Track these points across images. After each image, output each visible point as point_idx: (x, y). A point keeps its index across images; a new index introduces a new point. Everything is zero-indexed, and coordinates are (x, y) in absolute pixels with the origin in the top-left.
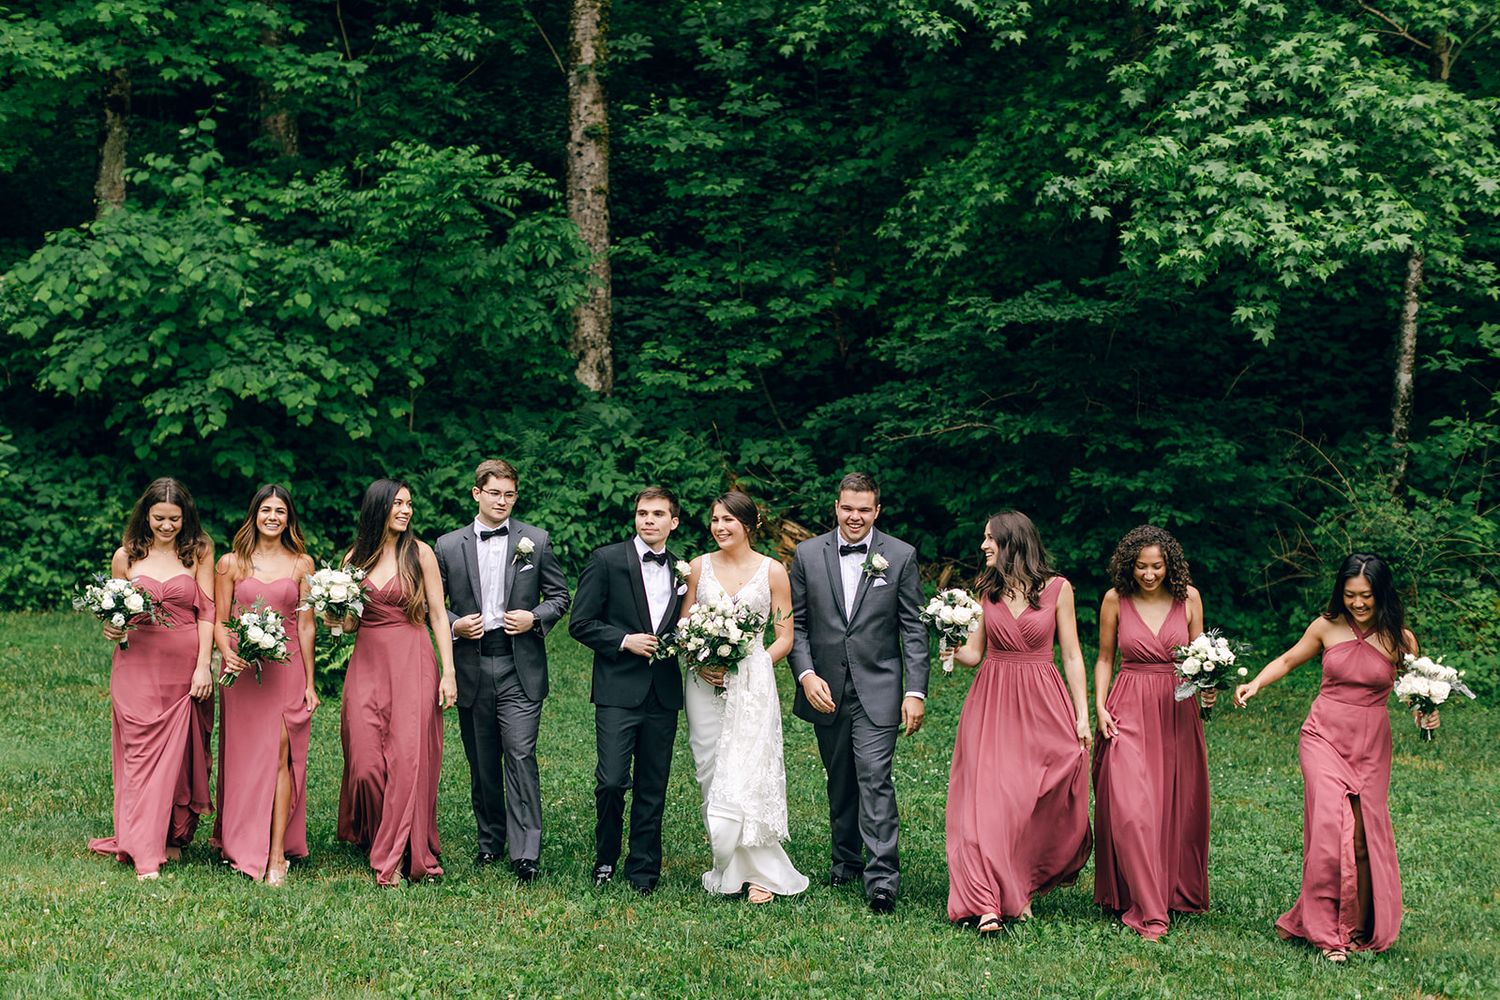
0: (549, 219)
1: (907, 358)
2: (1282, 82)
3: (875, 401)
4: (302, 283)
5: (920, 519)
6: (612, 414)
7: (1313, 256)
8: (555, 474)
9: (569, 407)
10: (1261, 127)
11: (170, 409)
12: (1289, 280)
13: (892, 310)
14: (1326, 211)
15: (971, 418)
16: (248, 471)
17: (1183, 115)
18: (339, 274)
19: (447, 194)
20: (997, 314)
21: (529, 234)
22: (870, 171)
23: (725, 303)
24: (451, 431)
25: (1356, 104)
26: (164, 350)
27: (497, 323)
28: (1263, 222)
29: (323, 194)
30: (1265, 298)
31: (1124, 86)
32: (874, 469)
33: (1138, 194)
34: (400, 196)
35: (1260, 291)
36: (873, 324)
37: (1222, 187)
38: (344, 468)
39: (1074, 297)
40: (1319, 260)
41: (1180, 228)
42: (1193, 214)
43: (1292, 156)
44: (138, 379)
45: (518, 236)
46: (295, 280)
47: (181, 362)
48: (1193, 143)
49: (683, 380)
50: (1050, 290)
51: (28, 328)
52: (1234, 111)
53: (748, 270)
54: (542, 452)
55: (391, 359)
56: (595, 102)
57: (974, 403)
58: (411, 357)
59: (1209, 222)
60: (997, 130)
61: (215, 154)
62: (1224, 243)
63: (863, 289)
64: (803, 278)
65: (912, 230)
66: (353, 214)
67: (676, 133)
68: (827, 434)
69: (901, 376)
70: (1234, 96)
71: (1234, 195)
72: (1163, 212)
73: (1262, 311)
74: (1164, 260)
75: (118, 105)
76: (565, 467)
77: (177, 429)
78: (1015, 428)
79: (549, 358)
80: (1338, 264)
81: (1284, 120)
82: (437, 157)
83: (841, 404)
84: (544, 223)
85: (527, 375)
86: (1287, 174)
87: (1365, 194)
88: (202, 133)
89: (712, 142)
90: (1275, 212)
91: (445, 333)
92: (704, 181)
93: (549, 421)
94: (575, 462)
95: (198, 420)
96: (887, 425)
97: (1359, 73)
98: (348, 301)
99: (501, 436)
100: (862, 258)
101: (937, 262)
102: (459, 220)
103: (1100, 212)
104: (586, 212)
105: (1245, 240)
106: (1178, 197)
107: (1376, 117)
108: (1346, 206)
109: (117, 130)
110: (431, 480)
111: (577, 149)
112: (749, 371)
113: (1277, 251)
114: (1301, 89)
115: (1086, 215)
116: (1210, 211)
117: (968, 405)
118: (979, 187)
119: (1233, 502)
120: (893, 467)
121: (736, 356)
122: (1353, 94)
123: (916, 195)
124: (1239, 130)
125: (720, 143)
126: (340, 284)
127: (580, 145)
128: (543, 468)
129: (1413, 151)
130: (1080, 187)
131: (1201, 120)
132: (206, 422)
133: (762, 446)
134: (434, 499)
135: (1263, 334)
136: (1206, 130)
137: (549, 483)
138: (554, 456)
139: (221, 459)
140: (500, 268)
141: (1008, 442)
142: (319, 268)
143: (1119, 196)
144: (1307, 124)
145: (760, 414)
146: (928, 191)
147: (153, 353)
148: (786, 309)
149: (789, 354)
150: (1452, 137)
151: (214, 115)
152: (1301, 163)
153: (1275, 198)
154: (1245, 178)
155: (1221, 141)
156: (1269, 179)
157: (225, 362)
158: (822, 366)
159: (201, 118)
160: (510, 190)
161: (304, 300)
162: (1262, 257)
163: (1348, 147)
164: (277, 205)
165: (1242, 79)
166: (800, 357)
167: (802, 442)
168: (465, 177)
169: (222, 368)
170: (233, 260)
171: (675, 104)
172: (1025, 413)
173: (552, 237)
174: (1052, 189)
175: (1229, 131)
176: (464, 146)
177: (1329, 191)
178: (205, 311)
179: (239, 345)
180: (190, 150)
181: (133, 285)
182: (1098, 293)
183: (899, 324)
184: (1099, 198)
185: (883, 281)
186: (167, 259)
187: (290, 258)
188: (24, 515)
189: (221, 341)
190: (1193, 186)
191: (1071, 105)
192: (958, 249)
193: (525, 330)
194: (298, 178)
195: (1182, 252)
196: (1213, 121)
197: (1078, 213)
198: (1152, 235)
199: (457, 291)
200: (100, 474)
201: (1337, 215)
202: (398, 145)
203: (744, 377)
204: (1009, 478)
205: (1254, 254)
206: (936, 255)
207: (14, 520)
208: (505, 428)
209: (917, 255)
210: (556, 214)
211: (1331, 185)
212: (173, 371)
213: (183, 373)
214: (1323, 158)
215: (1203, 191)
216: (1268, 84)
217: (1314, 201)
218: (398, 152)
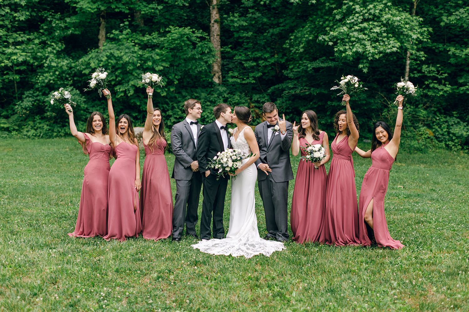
0: (206, 42)
1: (291, 75)
2: (370, 14)
3: (284, 85)
4: (149, 60)
5: (295, 113)
6: (222, 89)
7: (375, 53)
8: (209, 103)
9: (212, 87)
10: (365, 25)
11: (121, 90)
12: (370, 59)
13: (289, 63)
14: (379, 43)
15: (305, 89)
16: (138, 104)
17: (348, 22)
18: (158, 57)
19: (183, 39)
20: (311, 66)
21: (201, 46)
22: (283, 30)
23: (248, 62)
24: (184, 94)
25: (386, 19)
26: (119, 76)
27: (193, 68)
28: (365, 46)
29: (154, 38)
30: (366, 63)
31: (336, 15)
32: (284, 101)
33: (339, 39)
34: (172, 39)
35: (365, 61)
36: (284, 67)
37: (357, 38)
38: (159, 103)
39: (329, 61)
40: (376, 54)
41: (347, 47)
42: (350, 44)
43: (372, 31)
44: (113, 83)
45: (199, 47)
46: (147, 60)
47: (123, 79)
48: (350, 28)
49: (239, 81)
50: (323, 59)
51: (87, 72)
52: (360, 21)
53: (254, 54)
54: (205, 98)
55: (170, 77)
56: (217, 13)
57: (306, 86)
58: (175, 76)
59: (353, 46)
60: (312, 21)
61: (129, 30)
62: (356, 51)
63: (282, 58)
64: (267, 55)
65: (291, 45)
66: (160, 42)
67: (236, 22)
68: (273, 93)
69: (291, 79)
70: (360, 17)
71: (359, 40)
72: (344, 44)
73: (365, 65)
74: (344, 55)
75: (103, 17)
76: (211, 102)
77: (123, 94)
78: (315, 91)
79: (207, 75)
80: (381, 55)
81: (371, 23)
82: (181, 29)
83: (277, 86)
84: (205, 44)
85: (201, 80)
86: (371, 35)
87: (388, 39)
88: (125, 25)
89: (245, 24)
90: (368, 43)
91: (182, 70)
92: (243, 33)
93: (207, 91)
94: (213, 100)
95: (127, 92)
96: (287, 92)
97: (387, 12)
98: (160, 64)
99: (196, 95)
100: (281, 50)
101: (298, 53)
102: (185, 44)
103: (331, 44)
104: (215, 40)
105: (360, 50)
106: (347, 40)
107: (390, 22)
108: (384, 42)
109: (103, 23)
110: (180, 105)
111: (212, 25)
112: (254, 78)
113: (367, 52)
114: (374, 15)
115: (328, 44)
116: (354, 44)
117: (305, 86)
118: (306, 36)
119: (366, 108)
120: (289, 100)
121: (251, 75)
122: (385, 17)
123: (292, 37)
124: (361, 25)
125: (247, 24)
126: (158, 60)
127: (213, 24)
128: (206, 102)
129: (398, 29)
130: (326, 38)
131: (352, 23)
132: (129, 93)
133: (258, 96)
134: (181, 110)
135: (365, 70)
136: (354, 25)
137: (207, 105)
138: (208, 99)
139: (132, 101)
140: (194, 54)
141: (314, 95)
142: (153, 56)
143: (335, 40)
144: (376, 23)
145: (258, 88)
146: (295, 36)
147: (117, 76)
148: (263, 63)
149: (264, 74)
150: (407, 26)
151: (128, 21)
152: (374, 32)
153: (368, 40)
154: (361, 36)
155: (356, 28)
156: (367, 36)
157: (133, 78)
158: (273, 76)
159: (125, 21)
160: (197, 37)
161: (150, 64)
162: (365, 54)
163: (384, 29)
164: (143, 41)
165: (362, 14)
166: (267, 74)
167: (267, 95)
168: (187, 34)
169: (132, 80)
170: (135, 55)
171: (236, 15)
172: (318, 88)
173: (207, 47)
174: (320, 38)
175: (359, 25)
176: (187, 27)
177: (380, 39)
178: (128, 67)
179: (136, 75)
180: (123, 29)
181: (112, 62)
182: (333, 60)
183: (290, 67)
184: (331, 41)
185: (286, 56)
186: (120, 55)
187: (147, 54)
188: (86, 115)
189: (132, 74)
190: (351, 38)
191: (327, 17)
192: (302, 50)
193: (201, 69)
194: (147, 34)
195: (347, 53)
196: (355, 23)
197: (326, 43)
198: (341, 49)
199: (185, 60)
200: (103, 105)
201: (382, 44)
202: (171, 27)
203: (253, 80)
204: (315, 103)
205: (363, 53)
206: (297, 51)
207: (84, 116)
208: (197, 93)
209: (293, 51)
210: (208, 41)
211: (381, 37)
212: (120, 81)
213: (123, 81)
214: (378, 31)
215: (353, 39)
216: (367, 15)
217: (377, 41)
218: (171, 29)
